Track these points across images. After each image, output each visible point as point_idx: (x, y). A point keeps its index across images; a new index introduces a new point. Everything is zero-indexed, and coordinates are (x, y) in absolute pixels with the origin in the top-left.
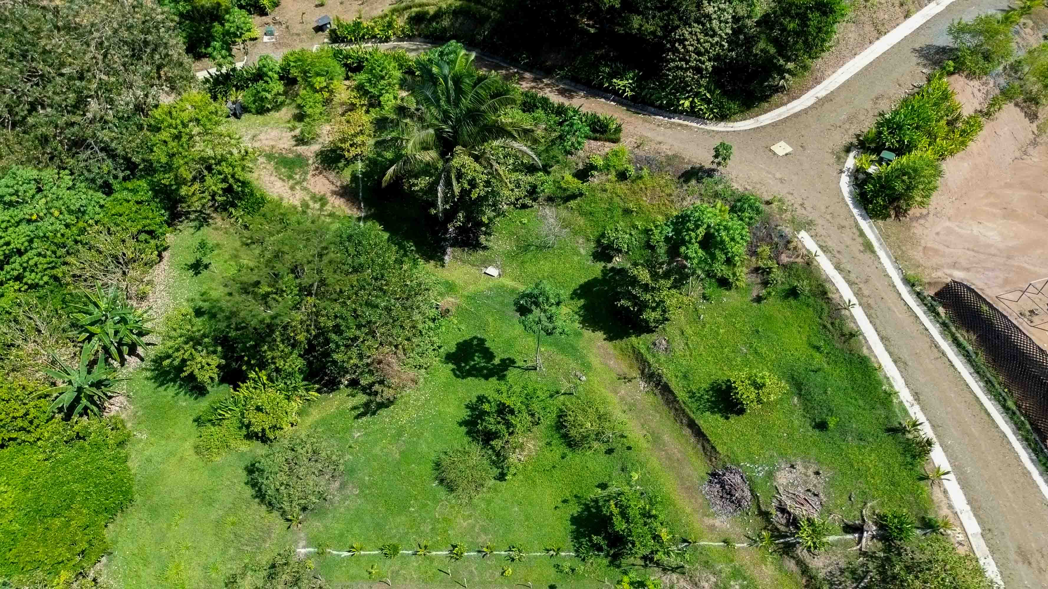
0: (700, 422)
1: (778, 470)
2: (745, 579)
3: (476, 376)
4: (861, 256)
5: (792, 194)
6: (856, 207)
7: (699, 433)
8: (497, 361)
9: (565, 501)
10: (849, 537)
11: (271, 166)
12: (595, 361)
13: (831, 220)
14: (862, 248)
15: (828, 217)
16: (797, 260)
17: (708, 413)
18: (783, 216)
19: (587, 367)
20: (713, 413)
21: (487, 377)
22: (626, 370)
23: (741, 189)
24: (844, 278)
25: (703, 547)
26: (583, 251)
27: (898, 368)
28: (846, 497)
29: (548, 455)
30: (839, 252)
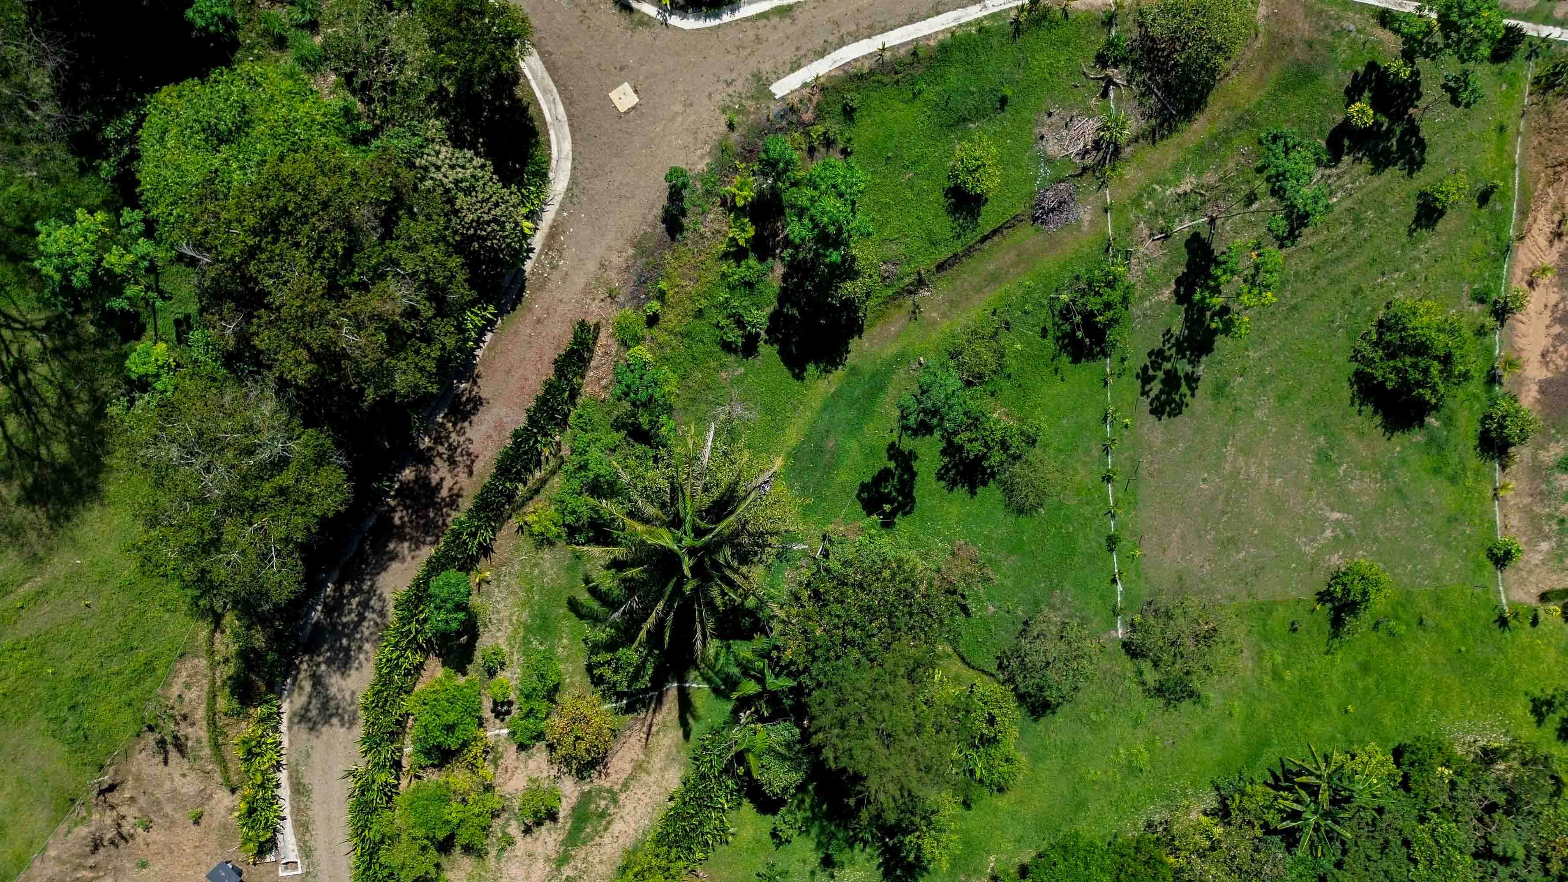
0: (988, 230)
1: (1045, 153)
2: (1141, 196)
3: (912, 488)
4: (800, 24)
5: (710, 94)
6: (717, 16)
7: (994, 232)
8: (892, 465)
9: (1056, 371)
10: (1112, 94)
11: (580, 853)
12: (892, 349)
13: (748, 51)
14: (788, 21)
15: (744, 53)
16: (815, 101)
17: (979, 220)
18: (752, 110)
19: (901, 358)
20: (979, 215)
21: (913, 475)
22: (903, 312)
23: (707, 160)
24: (835, 50)
25: (1114, 232)
26: (742, 370)
27: (945, 12)
28: (1075, 91)
29: (1006, 393)
30: (797, 49)
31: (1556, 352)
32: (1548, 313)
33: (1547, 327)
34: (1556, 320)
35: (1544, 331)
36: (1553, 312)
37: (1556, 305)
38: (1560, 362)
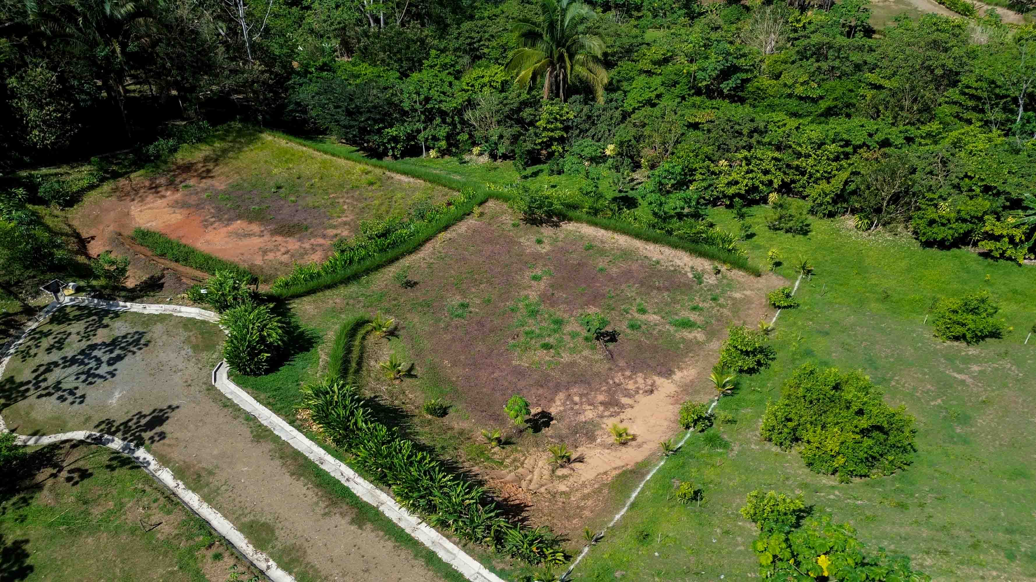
31: (638, 388)
32: (622, 416)
33: (632, 407)
34: (623, 407)
35: (637, 408)
36: (618, 414)
37: (611, 416)
38: (640, 380)
